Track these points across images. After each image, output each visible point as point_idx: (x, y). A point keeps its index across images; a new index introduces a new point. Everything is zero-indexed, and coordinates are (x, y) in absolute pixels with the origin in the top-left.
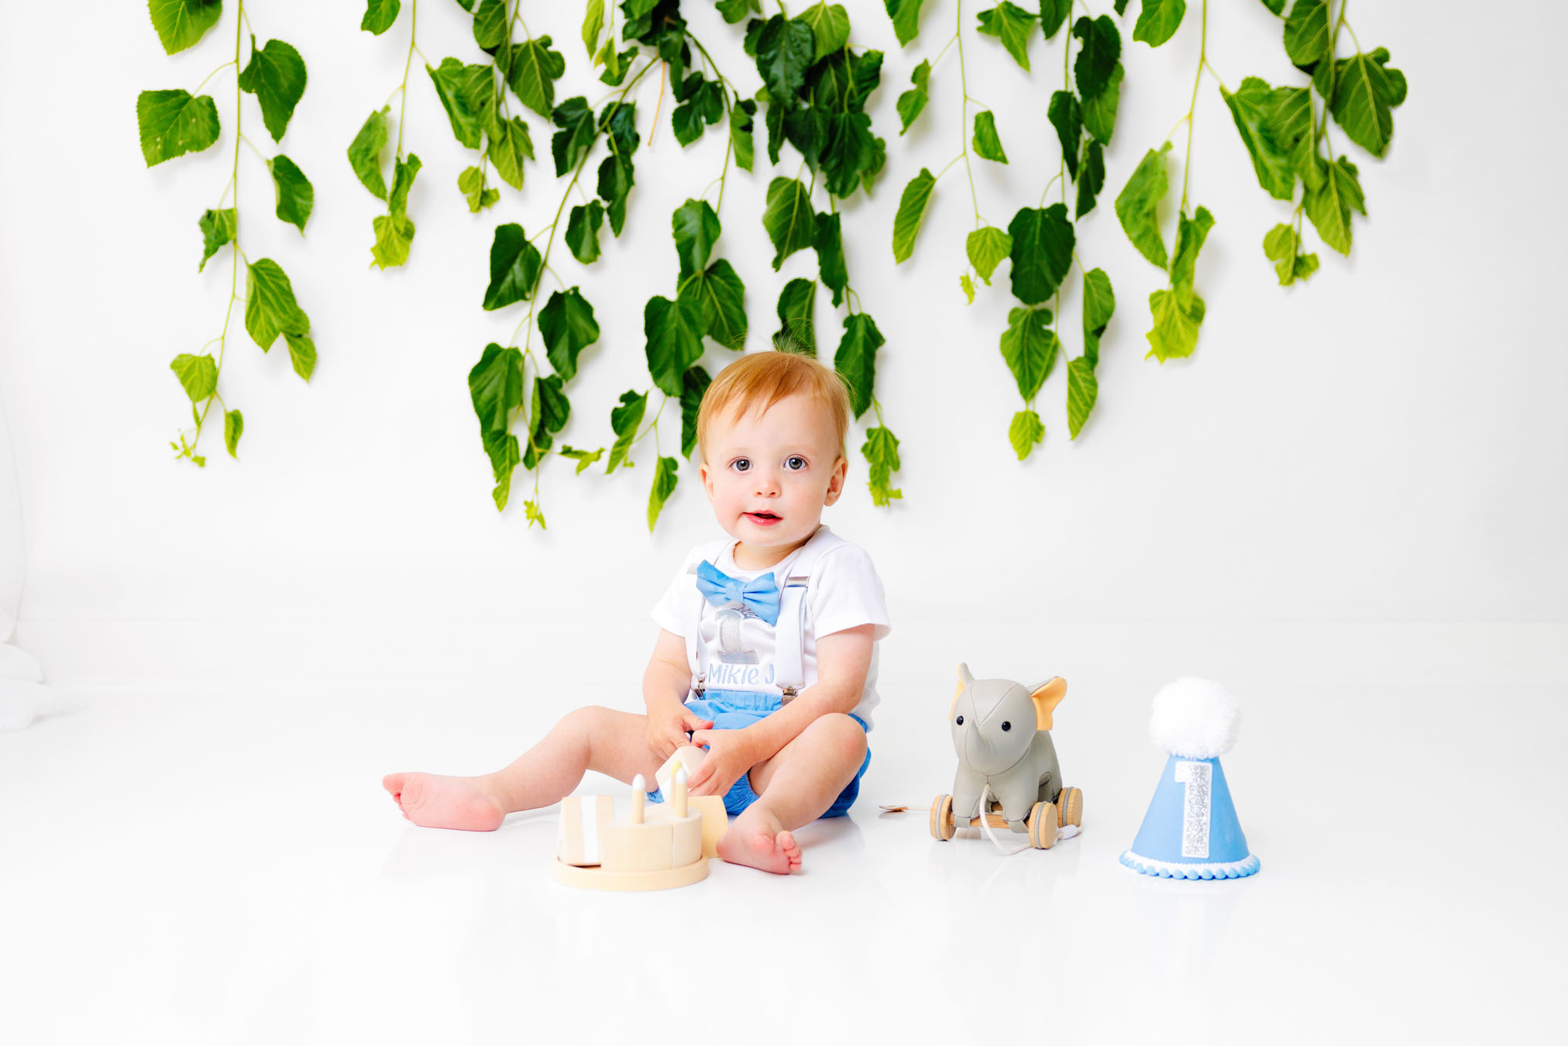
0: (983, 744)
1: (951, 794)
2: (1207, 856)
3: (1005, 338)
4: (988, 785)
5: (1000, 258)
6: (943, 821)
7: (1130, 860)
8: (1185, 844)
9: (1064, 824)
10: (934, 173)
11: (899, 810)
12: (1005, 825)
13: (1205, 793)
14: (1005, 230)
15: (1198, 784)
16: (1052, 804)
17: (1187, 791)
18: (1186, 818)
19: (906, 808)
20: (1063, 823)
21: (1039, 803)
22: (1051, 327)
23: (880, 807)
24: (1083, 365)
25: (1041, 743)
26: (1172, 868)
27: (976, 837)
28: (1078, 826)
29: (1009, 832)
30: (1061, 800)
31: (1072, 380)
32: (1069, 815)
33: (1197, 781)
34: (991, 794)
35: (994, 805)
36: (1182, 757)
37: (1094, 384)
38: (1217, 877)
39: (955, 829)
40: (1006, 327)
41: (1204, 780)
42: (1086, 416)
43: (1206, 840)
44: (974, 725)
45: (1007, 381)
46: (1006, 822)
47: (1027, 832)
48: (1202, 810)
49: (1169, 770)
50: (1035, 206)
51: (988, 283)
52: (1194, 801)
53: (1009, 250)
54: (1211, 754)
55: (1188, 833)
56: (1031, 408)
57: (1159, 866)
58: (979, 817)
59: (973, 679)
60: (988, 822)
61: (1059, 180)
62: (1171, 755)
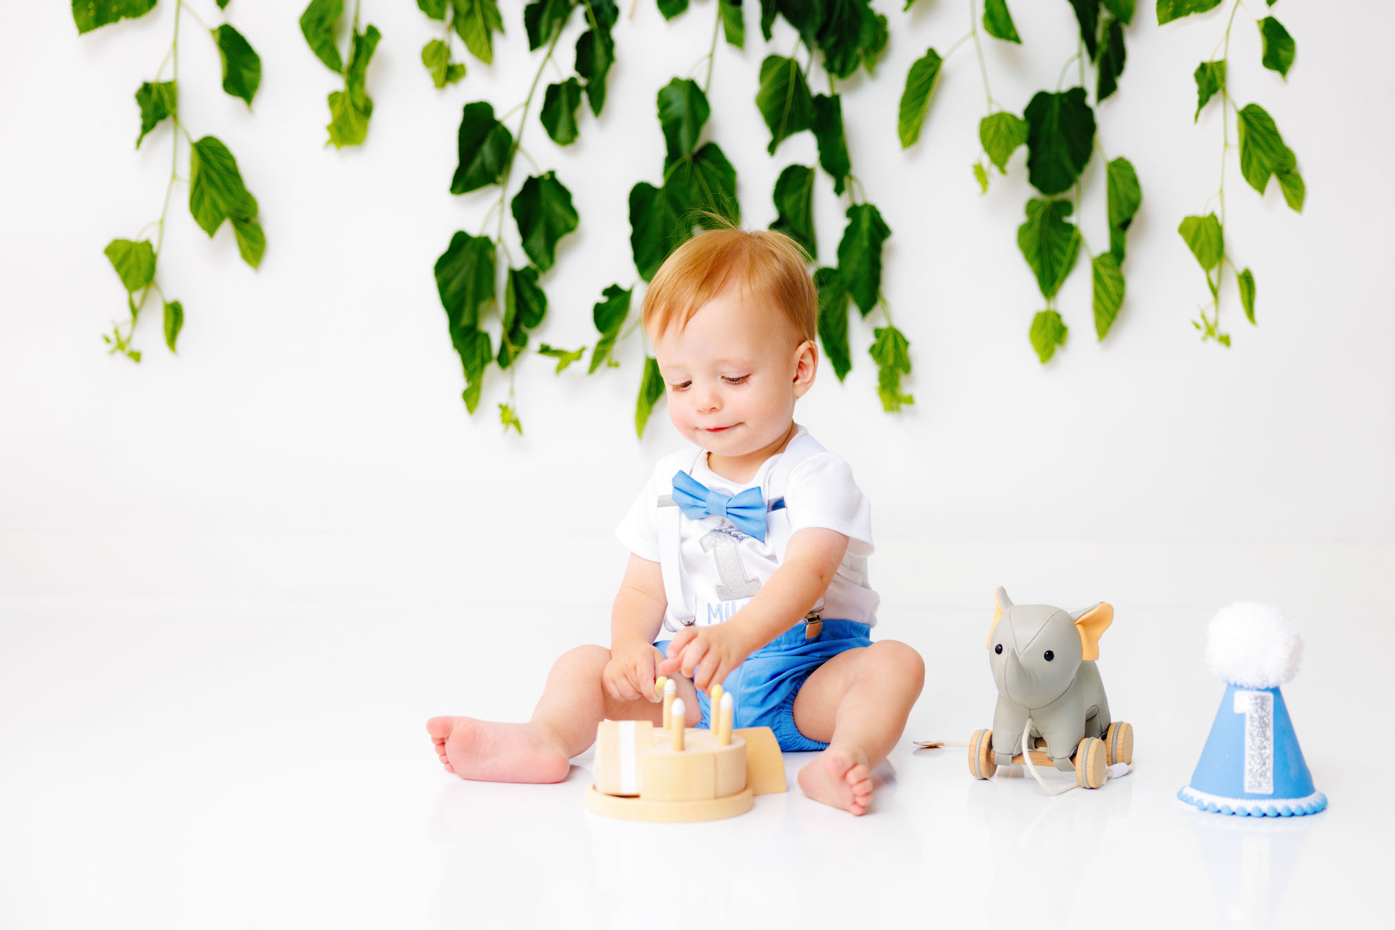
0: (1023, 674)
1: (991, 729)
2: (1271, 792)
3: (1023, 231)
4: (1030, 719)
5: (1017, 144)
6: (983, 758)
7: (1189, 796)
8: (1248, 779)
9: (1114, 761)
10: (941, 52)
11: (935, 747)
12: (1050, 763)
13: (1267, 725)
14: (1020, 115)
15: (1259, 716)
16: (1100, 740)
17: (1248, 723)
18: (1248, 752)
19: (942, 744)
20: (1112, 761)
21: (1087, 739)
22: (1072, 219)
23: (914, 742)
24: (1109, 261)
25: (1087, 674)
26: (1235, 804)
27: (1019, 775)
28: (1129, 764)
29: (1054, 771)
30: (1110, 735)
31: (1097, 277)
32: (1119, 752)
33: (1257, 711)
34: (1034, 729)
35: (1037, 741)
36: (1241, 687)
37: (1121, 282)
38: (1282, 814)
39: (995, 767)
40: (1021, 218)
41: (1265, 711)
42: (1113, 316)
43: (1270, 774)
44: (1014, 654)
45: (1024, 277)
46: (1051, 759)
47: (1074, 770)
48: (1265, 743)
49: (1228, 702)
50: (1052, 89)
51: (1003, 171)
52: (1255, 734)
53: (1025, 136)
54: (1272, 684)
55: (1250, 767)
56: (1052, 307)
57: (1220, 802)
58: (1021, 754)
59: (1013, 605)
60: (1032, 759)
61: (1076, 63)
62: (1229, 684)
